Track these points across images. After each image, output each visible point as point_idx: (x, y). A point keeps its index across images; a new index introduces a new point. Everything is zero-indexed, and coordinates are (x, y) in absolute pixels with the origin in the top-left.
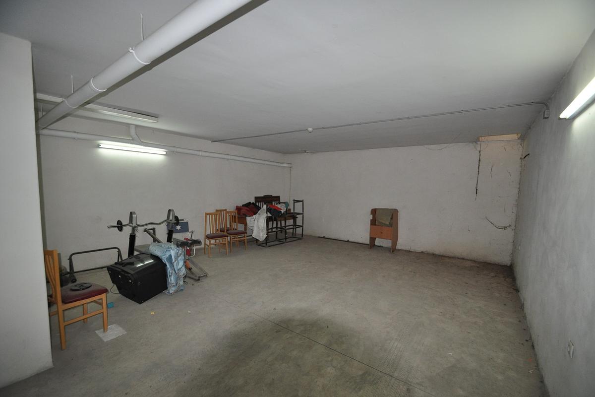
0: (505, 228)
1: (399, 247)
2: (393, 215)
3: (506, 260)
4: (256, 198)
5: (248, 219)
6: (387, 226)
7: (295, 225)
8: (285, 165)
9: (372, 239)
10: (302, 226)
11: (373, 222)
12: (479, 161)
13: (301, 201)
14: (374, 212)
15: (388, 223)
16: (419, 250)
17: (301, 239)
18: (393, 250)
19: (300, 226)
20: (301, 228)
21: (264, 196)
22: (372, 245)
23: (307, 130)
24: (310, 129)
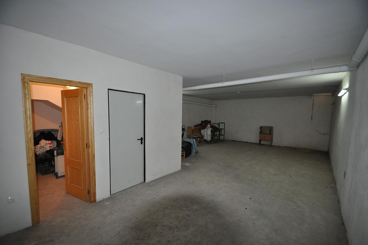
0: (325, 134)
1: (273, 144)
2: (271, 129)
3: (325, 149)
4: (202, 121)
5: (202, 131)
6: (268, 134)
7: (220, 135)
8: (214, 106)
9: (260, 141)
10: (224, 135)
11: (261, 133)
12: (313, 104)
13: (223, 123)
14: (261, 128)
15: (268, 133)
16: (283, 146)
17: (223, 141)
18: (271, 146)
19: (223, 135)
20: (223, 136)
21: (205, 121)
22: (260, 144)
23: (237, 92)
24: (239, 92)
